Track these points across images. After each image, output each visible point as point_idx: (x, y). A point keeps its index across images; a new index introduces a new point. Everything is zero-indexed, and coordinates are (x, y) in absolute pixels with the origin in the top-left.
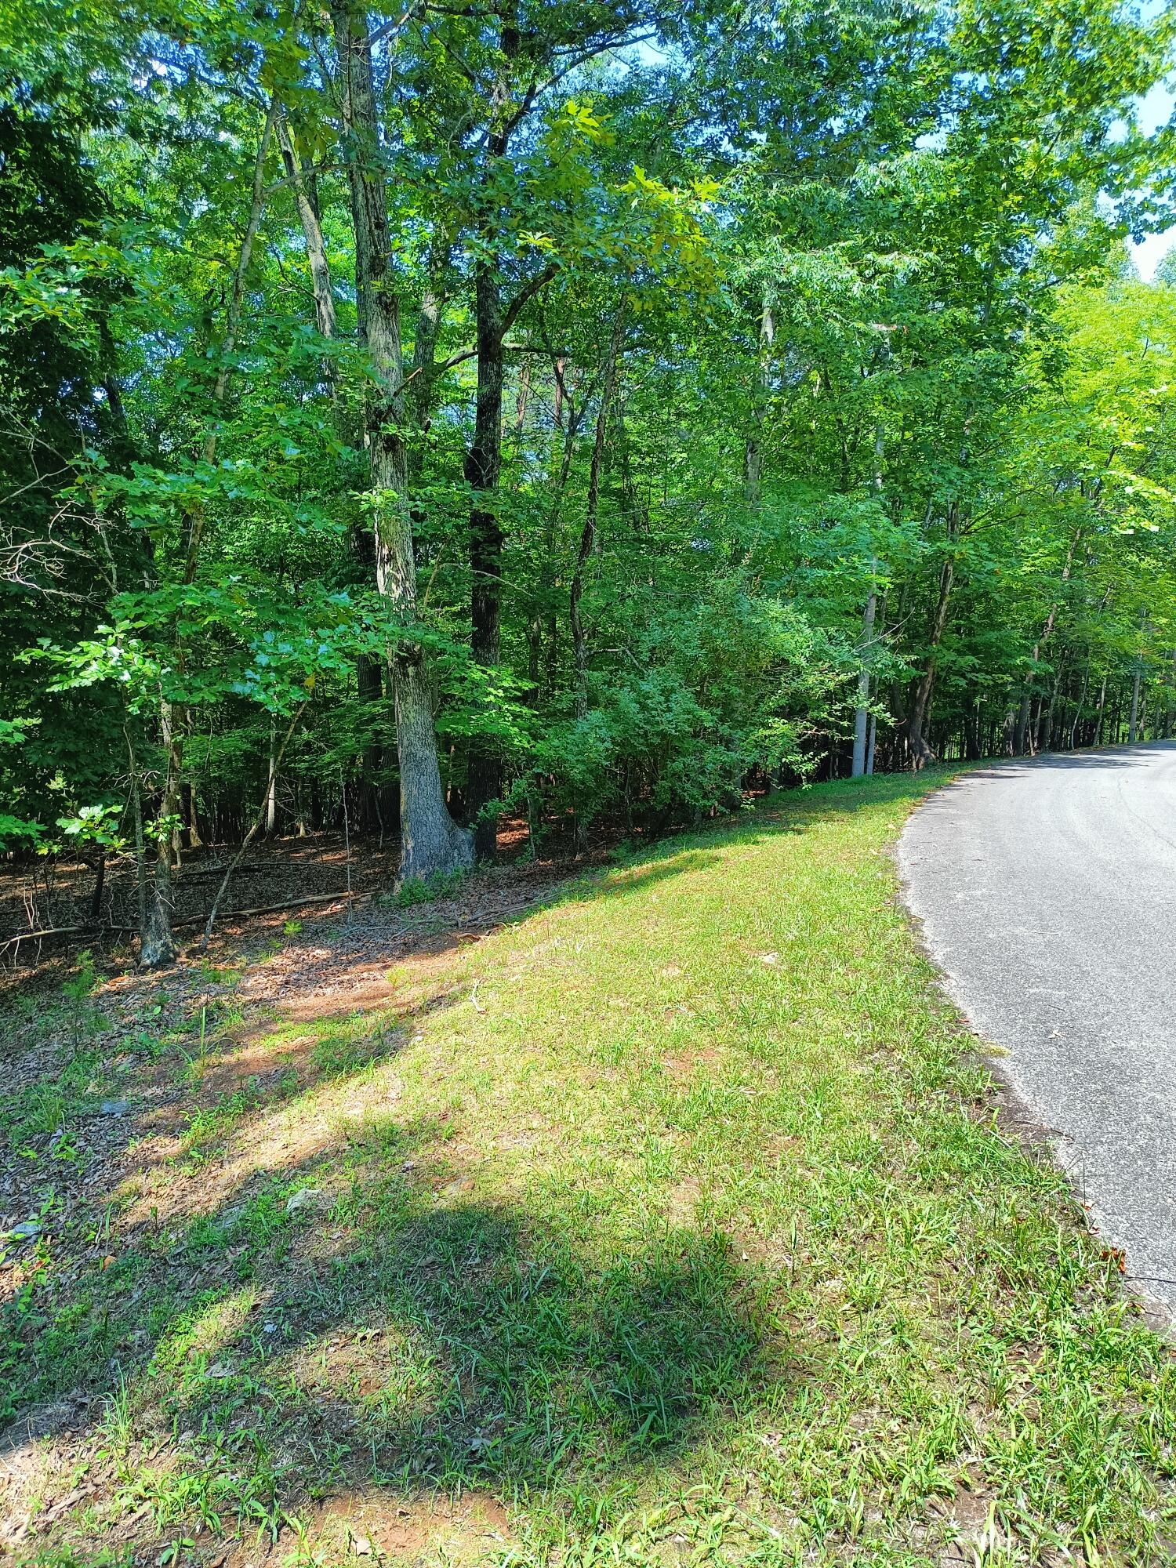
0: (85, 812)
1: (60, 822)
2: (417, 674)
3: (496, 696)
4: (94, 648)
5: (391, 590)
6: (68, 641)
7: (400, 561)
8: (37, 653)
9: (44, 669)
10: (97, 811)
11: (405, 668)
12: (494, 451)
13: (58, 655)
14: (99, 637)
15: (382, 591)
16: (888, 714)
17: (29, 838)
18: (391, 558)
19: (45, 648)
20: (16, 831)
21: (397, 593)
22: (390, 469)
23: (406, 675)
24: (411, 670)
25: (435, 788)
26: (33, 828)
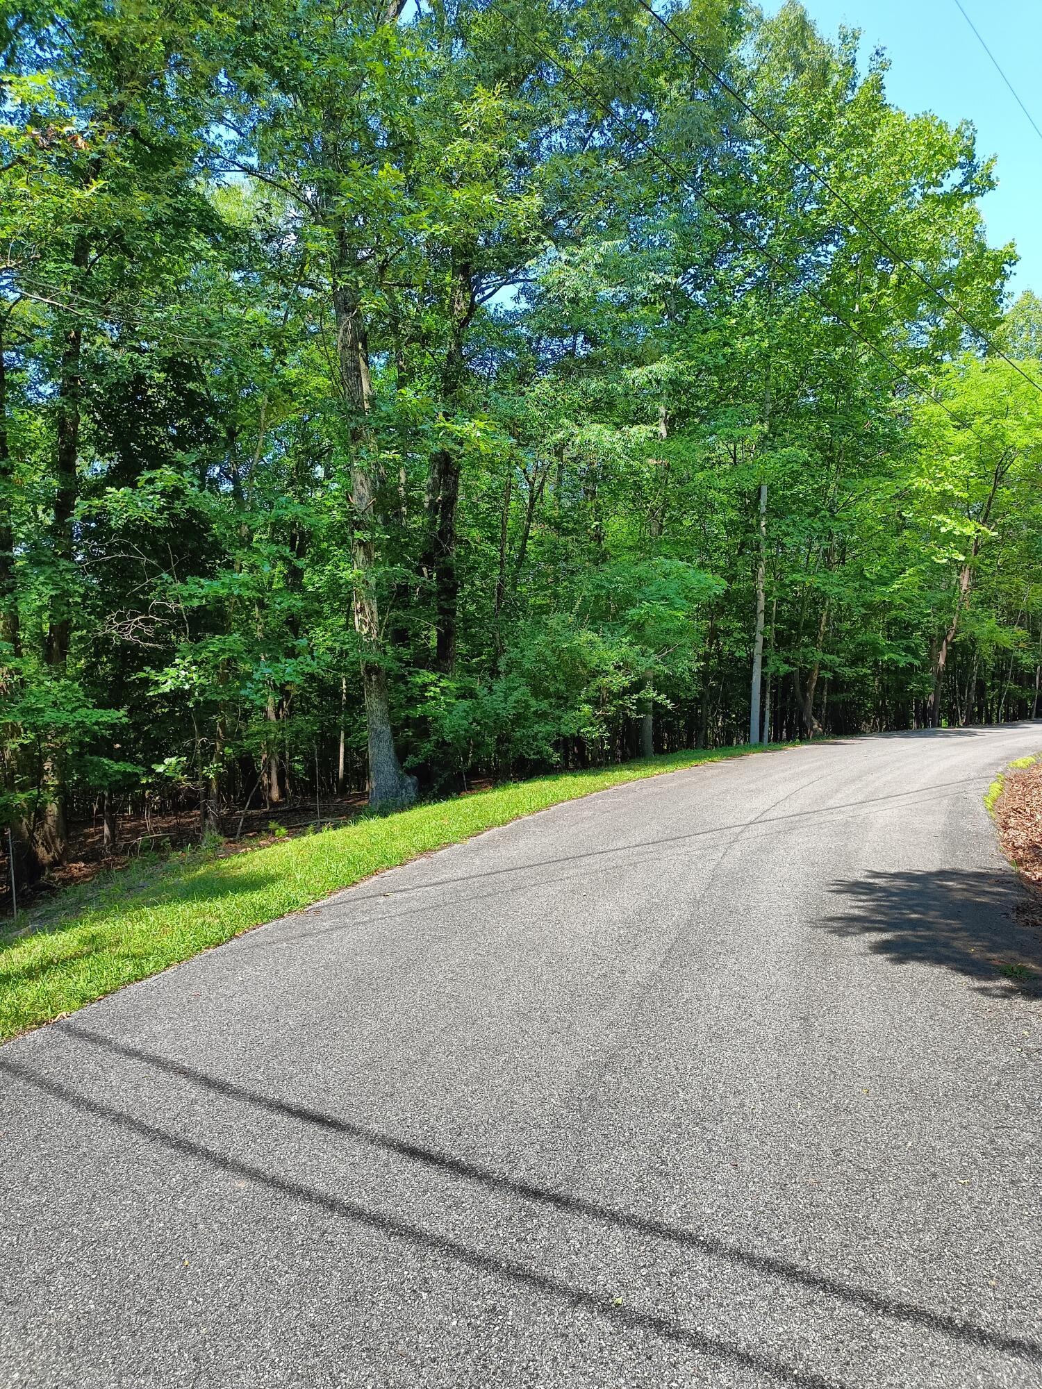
0: (167, 761)
1: (153, 766)
2: (378, 679)
3: (435, 692)
4: (172, 672)
5: (362, 629)
6: (159, 668)
7: (367, 610)
8: (142, 675)
9: (146, 683)
10: (173, 760)
11: (370, 676)
12: (451, 532)
13: (153, 675)
14: (175, 666)
15: (357, 630)
16: (669, 701)
17: (136, 774)
18: (362, 609)
19: (149, 672)
20: (129, 770)
21: (366, 630)
22: (362, 556)
23: (370, 680)
24: (373, 677)
25: (389, 750)
26: (140, 770)
